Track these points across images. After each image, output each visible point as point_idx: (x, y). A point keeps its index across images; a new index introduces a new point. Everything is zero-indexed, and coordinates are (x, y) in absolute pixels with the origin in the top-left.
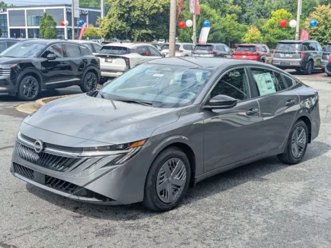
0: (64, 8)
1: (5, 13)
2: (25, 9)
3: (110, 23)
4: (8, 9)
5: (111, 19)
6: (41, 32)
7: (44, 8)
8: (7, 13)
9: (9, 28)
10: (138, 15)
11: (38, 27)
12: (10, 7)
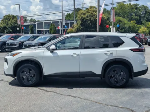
0: (60, 21)
1: (35, 24)
2: (44, 22)
3: (77, 26)
4: (36, 22)
5: (78, 25)
6: (50, 31)
7: (51, 21)
8: (36, 24)
9: (37, 30)
10: (89, 23)
11: (49, 29)
12: (37, 21)
